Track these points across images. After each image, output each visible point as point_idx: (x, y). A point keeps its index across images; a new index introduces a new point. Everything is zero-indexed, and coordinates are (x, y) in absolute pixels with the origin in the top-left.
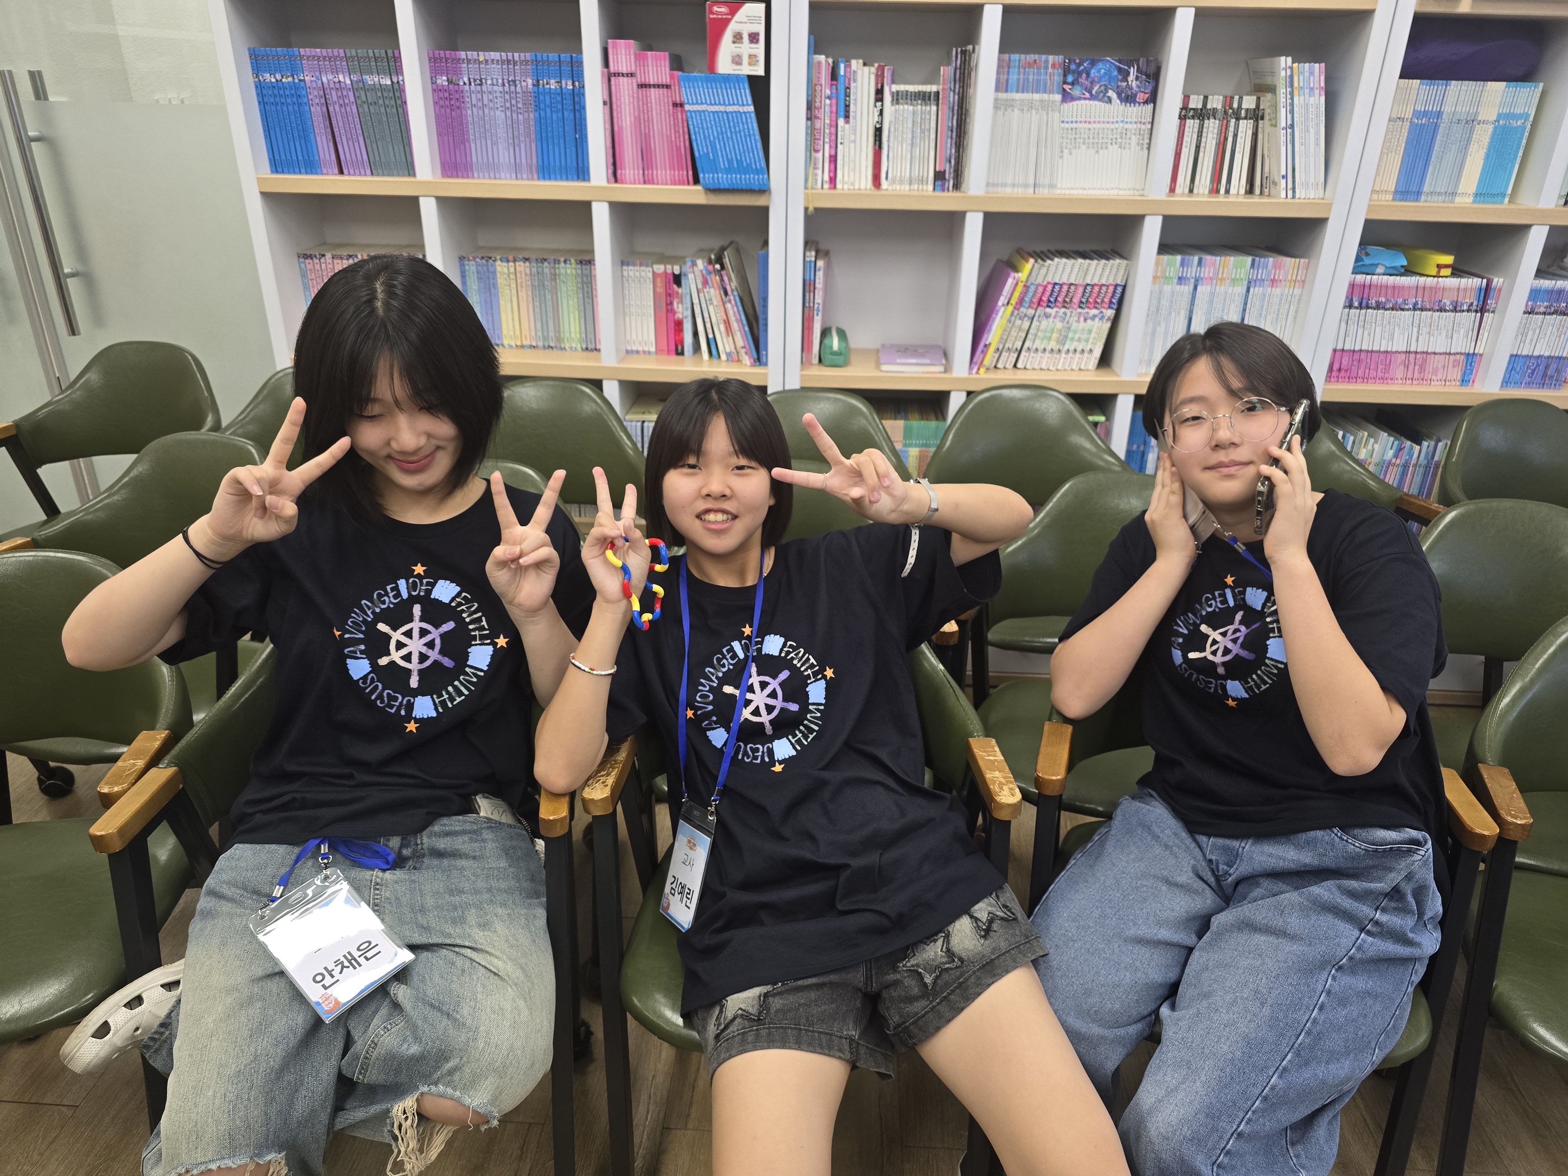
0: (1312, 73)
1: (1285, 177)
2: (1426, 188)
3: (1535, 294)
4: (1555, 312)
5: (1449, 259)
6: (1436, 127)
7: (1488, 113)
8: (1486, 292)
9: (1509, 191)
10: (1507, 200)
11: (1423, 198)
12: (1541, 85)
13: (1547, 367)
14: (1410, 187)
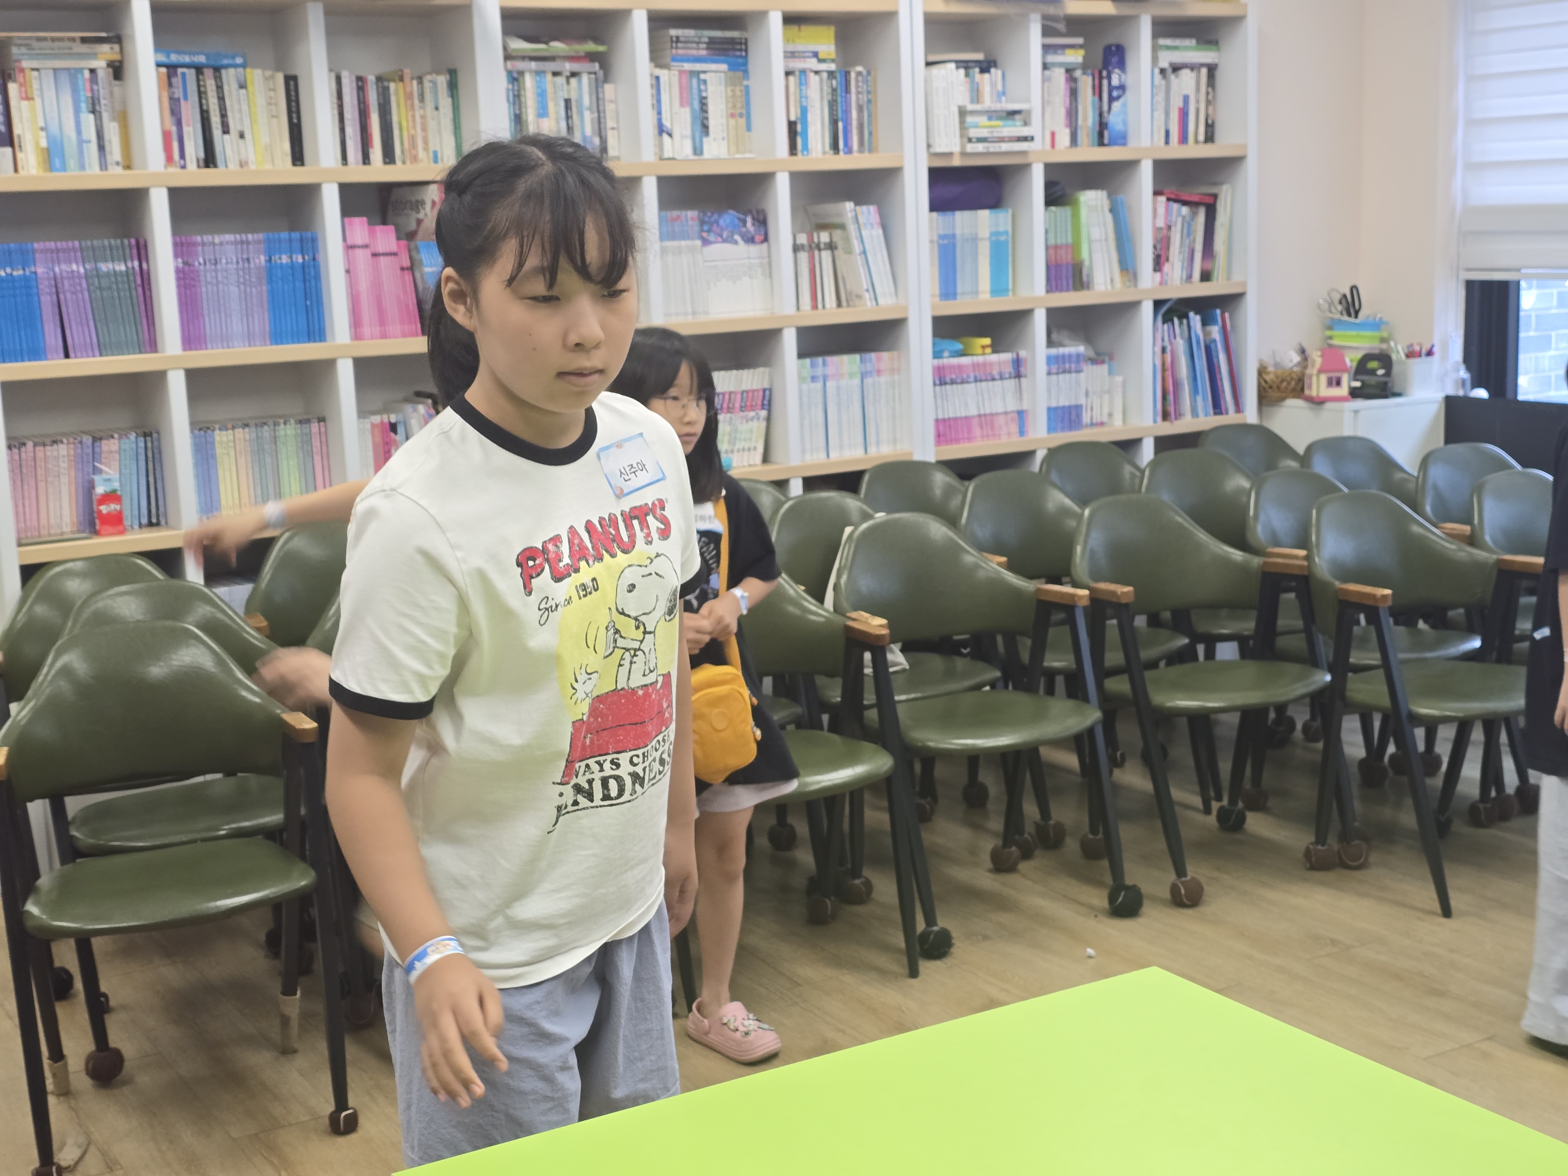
0: (869, 213)
1: (867, 290)
2: (959, 290)
3: (1050, 360)
4: (1064, 372)
5: (987, 341)
6: (954, 245)
7: (984, 232)
8: (1017, 363)
9: (1010, 286)
10: (1010, 293)
11: (959, 297)
12: (1010, 211)
13: (1070, 414)
14: (948, 290)
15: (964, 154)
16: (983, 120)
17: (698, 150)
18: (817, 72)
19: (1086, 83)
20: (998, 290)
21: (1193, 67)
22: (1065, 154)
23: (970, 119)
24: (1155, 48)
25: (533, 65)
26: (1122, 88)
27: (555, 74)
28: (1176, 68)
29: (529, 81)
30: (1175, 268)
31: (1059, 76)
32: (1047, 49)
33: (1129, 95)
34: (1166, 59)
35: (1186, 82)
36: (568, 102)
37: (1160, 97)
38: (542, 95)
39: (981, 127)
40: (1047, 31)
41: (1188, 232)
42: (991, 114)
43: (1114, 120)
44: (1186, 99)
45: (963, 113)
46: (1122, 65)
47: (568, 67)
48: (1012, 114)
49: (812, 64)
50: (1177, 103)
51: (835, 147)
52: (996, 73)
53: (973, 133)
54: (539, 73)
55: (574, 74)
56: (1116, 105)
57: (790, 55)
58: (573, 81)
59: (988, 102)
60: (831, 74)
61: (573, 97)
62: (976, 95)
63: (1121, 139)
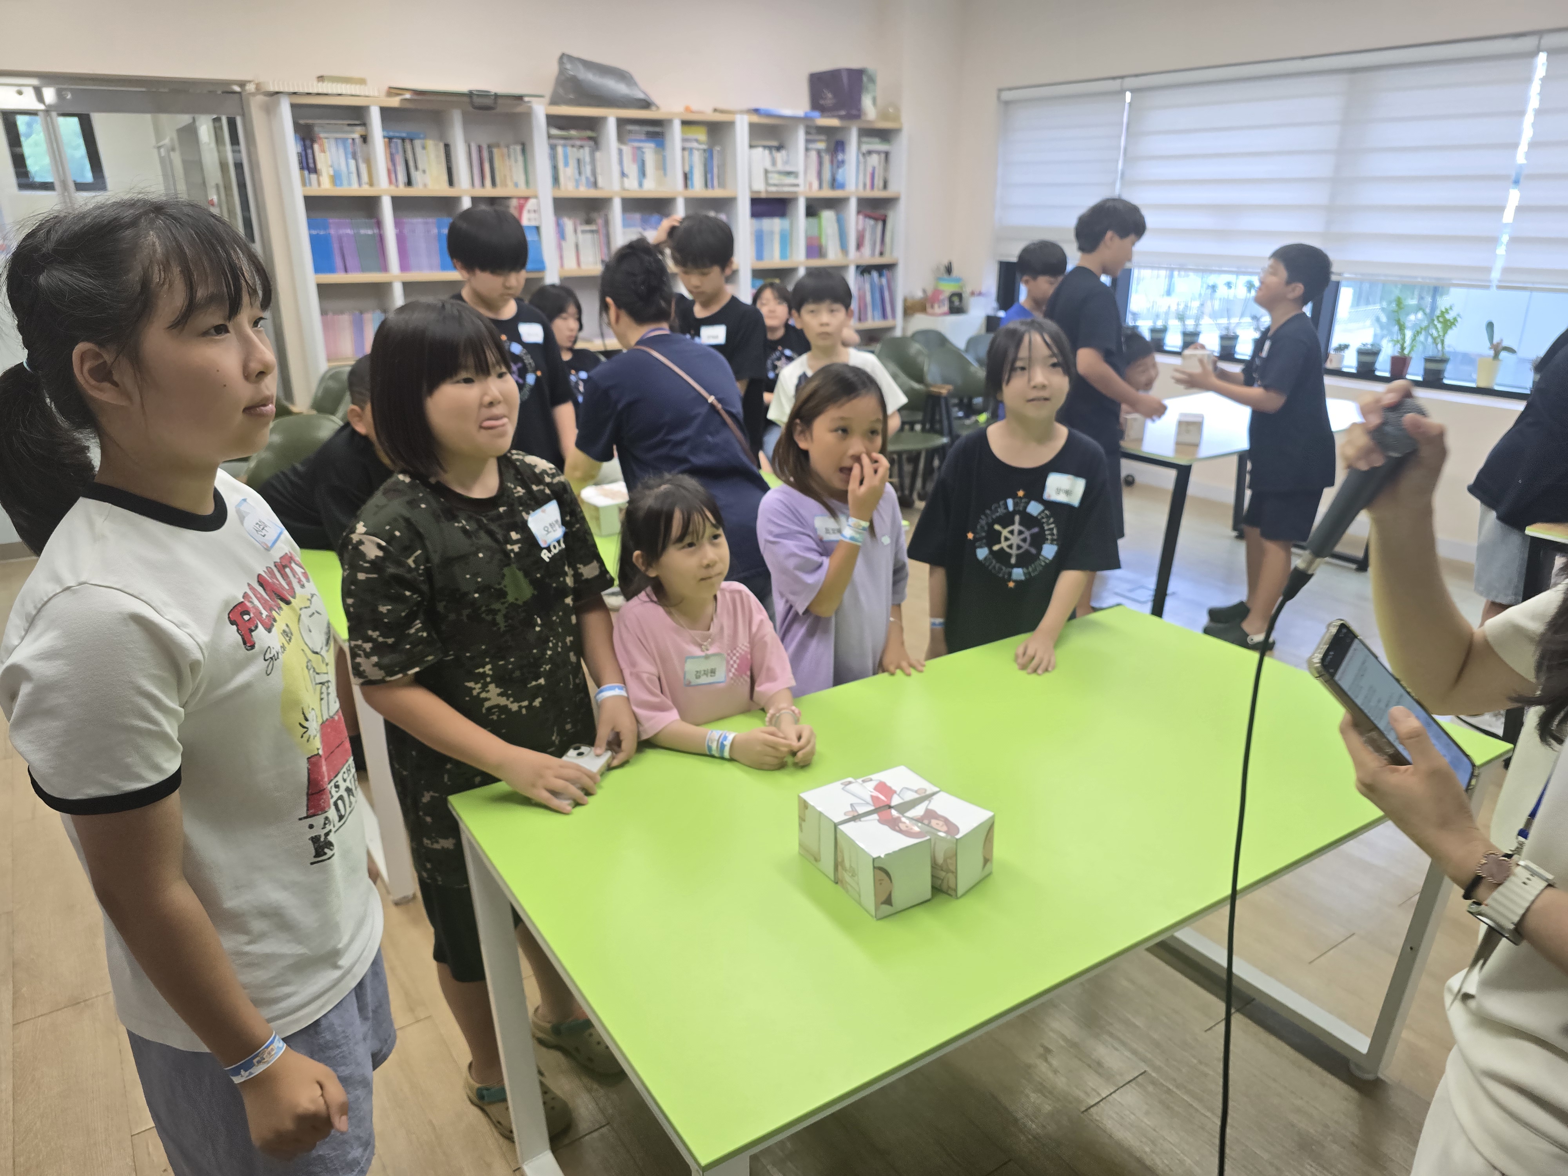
6: (762, 235)
7: (777, 228)
9: (790, 256)
10: (789, 259)
11: (764, 260)
12: (789, 220)
14: (759, 255)
15: (767, 192)
16: (776, 176)
17: (641, 185)
18: (698, 149)
19: (827, 158)
20: (783, 256)
21: (878, 152)
22: (816, 192)
23: (770, 175)
24: (860, 143)
25: (562, 142)
26: (843, 162)
27: (573, 146)
28: (870, 152)
29: (560, 150)
30: (867, 250)
31: (813, 155)
32: (808, 141)
33: (846, 166)
34: (865, 148)
35: (874, 160)
36: (579, 161)
37: (862, 167)
38: (566, 157)
39: (775, 178)
40: (807, 133)
41: (873, 232)
42: (780, 173)
43: (839, 177)
44: (874, 168)
45: (766, 172)
46: (843, 151)
47: (578, 143)
48: (789, 174)
49: (695, 145)
50: (870, 170)
51: (706, 185)
52: (783, 153)
53: (771, 181)
54: (564, 146)
55: (582, 147)
56: (840, 171)
57: (684, 140)
58: (581, 150)
59: (780, 166)
60: (705, 150)
61: (581, 157)
62: (774, 163)
63: (842, 186)
